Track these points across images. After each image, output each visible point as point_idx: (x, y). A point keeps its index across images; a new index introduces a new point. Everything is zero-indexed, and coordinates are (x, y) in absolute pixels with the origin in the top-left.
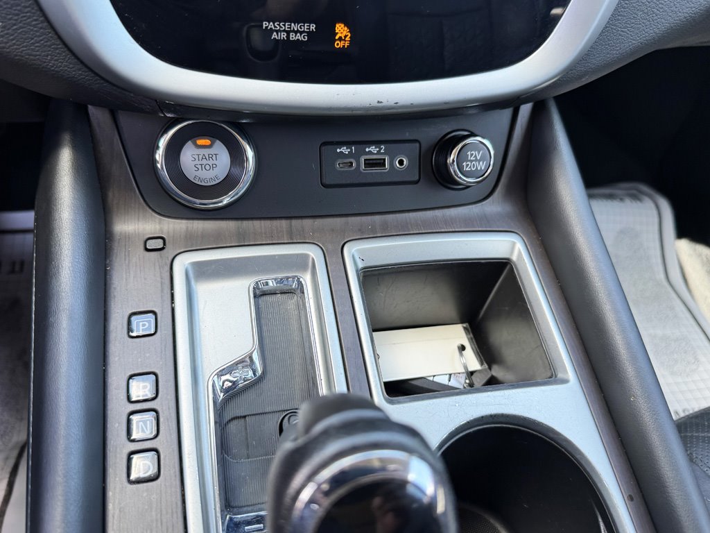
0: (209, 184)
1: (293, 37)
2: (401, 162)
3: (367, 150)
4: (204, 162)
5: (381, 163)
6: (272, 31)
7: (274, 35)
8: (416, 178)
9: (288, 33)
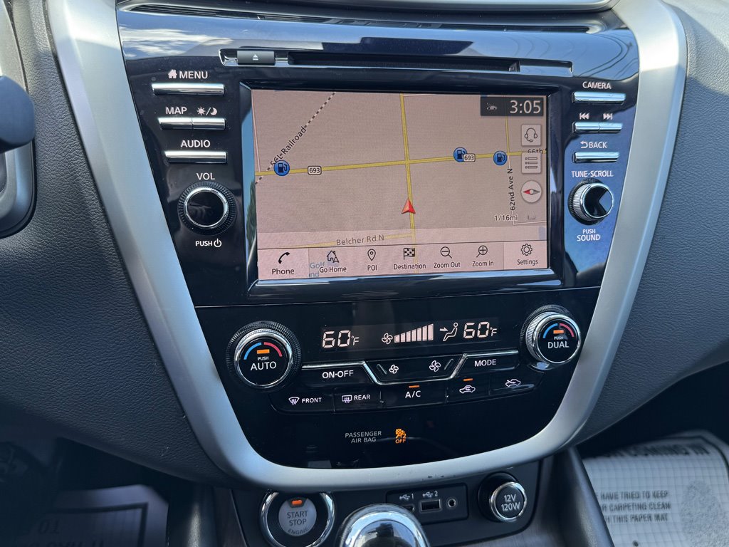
0: (300, 535)
1: (365, 440)
2: (452, 503)
3: (424, 495)
4: (297, 518)
5: (436, 505)
6: (351, 438)
7: (353, 441)
8: (466, 515)
9: (363, 438)
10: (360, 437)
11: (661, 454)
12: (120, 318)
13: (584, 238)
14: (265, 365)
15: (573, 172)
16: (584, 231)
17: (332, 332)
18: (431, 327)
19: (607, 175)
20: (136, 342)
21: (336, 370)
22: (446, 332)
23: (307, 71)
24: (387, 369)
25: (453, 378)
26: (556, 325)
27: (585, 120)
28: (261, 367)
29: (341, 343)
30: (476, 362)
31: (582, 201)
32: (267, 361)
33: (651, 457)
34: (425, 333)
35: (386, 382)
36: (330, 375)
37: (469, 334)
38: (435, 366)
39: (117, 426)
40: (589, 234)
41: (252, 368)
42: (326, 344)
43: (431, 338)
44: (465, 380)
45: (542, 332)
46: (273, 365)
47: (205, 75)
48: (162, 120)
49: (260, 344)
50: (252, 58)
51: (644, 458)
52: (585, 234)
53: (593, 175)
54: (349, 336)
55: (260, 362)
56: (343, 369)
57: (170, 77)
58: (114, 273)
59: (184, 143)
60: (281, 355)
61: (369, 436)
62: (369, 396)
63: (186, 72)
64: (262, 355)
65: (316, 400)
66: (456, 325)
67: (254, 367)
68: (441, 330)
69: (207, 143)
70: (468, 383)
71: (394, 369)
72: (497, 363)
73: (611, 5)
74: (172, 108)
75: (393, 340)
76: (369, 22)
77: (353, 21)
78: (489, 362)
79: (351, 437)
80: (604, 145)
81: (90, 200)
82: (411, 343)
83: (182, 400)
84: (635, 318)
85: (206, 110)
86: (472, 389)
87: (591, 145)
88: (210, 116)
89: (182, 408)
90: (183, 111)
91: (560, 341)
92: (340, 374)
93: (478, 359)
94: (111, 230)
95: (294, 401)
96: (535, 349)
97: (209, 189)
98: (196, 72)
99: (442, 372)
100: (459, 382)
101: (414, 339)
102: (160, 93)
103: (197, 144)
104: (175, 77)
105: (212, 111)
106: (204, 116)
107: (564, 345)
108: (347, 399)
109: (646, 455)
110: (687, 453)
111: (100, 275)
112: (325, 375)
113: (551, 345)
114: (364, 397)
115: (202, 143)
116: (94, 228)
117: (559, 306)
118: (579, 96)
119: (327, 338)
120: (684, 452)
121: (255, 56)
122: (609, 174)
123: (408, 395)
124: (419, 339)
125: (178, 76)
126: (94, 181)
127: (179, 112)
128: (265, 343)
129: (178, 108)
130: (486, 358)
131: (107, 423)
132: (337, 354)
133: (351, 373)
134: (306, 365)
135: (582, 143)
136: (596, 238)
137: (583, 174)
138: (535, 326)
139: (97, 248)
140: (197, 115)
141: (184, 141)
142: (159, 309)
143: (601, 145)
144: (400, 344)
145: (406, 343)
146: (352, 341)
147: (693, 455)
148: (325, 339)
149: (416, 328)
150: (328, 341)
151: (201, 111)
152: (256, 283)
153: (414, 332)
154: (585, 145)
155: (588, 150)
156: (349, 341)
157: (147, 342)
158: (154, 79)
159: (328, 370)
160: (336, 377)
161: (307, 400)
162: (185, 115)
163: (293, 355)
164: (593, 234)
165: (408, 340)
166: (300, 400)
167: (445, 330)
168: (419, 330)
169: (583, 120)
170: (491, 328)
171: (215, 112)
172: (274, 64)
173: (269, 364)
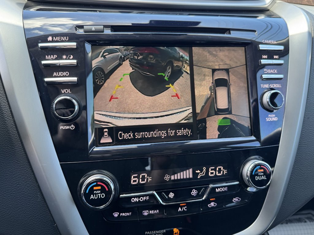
10: (154, 234)
11: (294, 223)
12: (19, 170)
13: (269, 119)
14: (98, 196)
15: (261, 85)
16: (269, 116)
17: (136, 175)
18: (191, 170)
19: (278, 86)
20: (28, 183)
21: (139, 197)
22: (199, 173)
23: (121, 35)
24: (168, 195)
25: (205, 199)
26: (259, 167)
27: (265, 59)
28: (96, 197)
29: (142, 181)
30: (216, 189)
31: (268, 100)
32: (99, 193)
33: (289, 224)
34: (188, 174)
35: (167, 203)
36: (136, 200)
37: (212, 173)
38: (194, 192)
39: (18, 231)
40: (272, 117)
41: (91, 197)
42: (133, 182)
43: (191, 176)
44: (211, 199)
45: (252, 172)
46: (103, 196)
47: (67, 39)
48: (44, 62)
49: (95, 184)
50: (92, 29)
51: (286, 225)
52: (270, 117)
53: (272, 87)
54: (146, 176)
55: (96, 194)
56: (143, 196)
57: (49, 40)
58: (16, 145)
59: (55, 74)
60: (107, 190)
61: (159, 233)
62: (158, 211)
63: (57, 38)
64: (96, 190)
65: (128, 214)
66: (204, 169)
67: (92, 197)
68: (197, 172)
69: (67, 74)
70: (212, 201)
71: (171, 195)
72: (228, 189)
73: (269, 8)
74: (49, 56)
75: (170, 178)
76: (152, 13)
77: (145, 13)
78: (224, 189)
79: (148, 234)
80: (275, 71)
81: (4, 105)
82: (181, 180)
83: (53, 215)
84: (297, 161)
85: (67, 56)
86: (215, 205)
87: (269, 71)
88: (69, 59)
89: (54, 220)
90: (55, 57)
91: (261, 176)
92: (142, 199)
93: (218, 188)
94: (14, 121)
95: (116, 215)
96: (248, 180)
97: (68, 98)
98: (62, 37)
99: (199, 196)
100: (208, 201)
101: (182, 177)
102: (43, 48)
103: (62, 74)
104: (51, 40)
105: (70, 56)
106: (66, 59)
107: (264, 178)
108: (146, 213)
109: (287, 223)
110: (305, 222)
111: (8, 147)
112: (133, 200)
113: (257, 178)
114: (155, 211)
115: (65, 74)
116: (6, 120)
117: (258, 156)
118: (262, 47)
119: (133, 178)
120: (304, 221)
121: (93, 28)
122: (279, 86)
123: (180, 209)
124: (185, 177)
125: (53, 39)
126: (6, 95)
127: (53, 58)
128: (98, 183)
129: (52, 56)
130: (222, 187)
131: (12, 230)
132: (140, 188)
133: (148, 198)
134: (122, 194)
135: (265, 70)
136: (275, 119)
137: (267, 86)
138: (248, 168)
139: (7, 132)
140: (62, 59)
141: (55, 73)
142: (40, 165)
143: (274, 71)
144: (174, 180)
145: (178, 180)
146: (147, 179)
147: (308, 223)
148: (133, 179)
149: (183, 171)
150: (134, 180)
151: (64, 57)
152: (94, 148)
153: (182, 173)
154: (266, 71)
155: (268, 74)
156: (146, 179)
157: (34, 183)
158: (40, 41)
159: (135, 197)
160: (139, 201)
161: (123, 214)
162: (56, 59)
163: (115, 189)
164: (274, 117)
165: (179, 178)
166: (119, 214)
167: (199, 171)
168: (185, 172)
169: (264, 59)
170: (224, 170)
171: (72, 57)
172: (103, 32)
173: (100, 195)
